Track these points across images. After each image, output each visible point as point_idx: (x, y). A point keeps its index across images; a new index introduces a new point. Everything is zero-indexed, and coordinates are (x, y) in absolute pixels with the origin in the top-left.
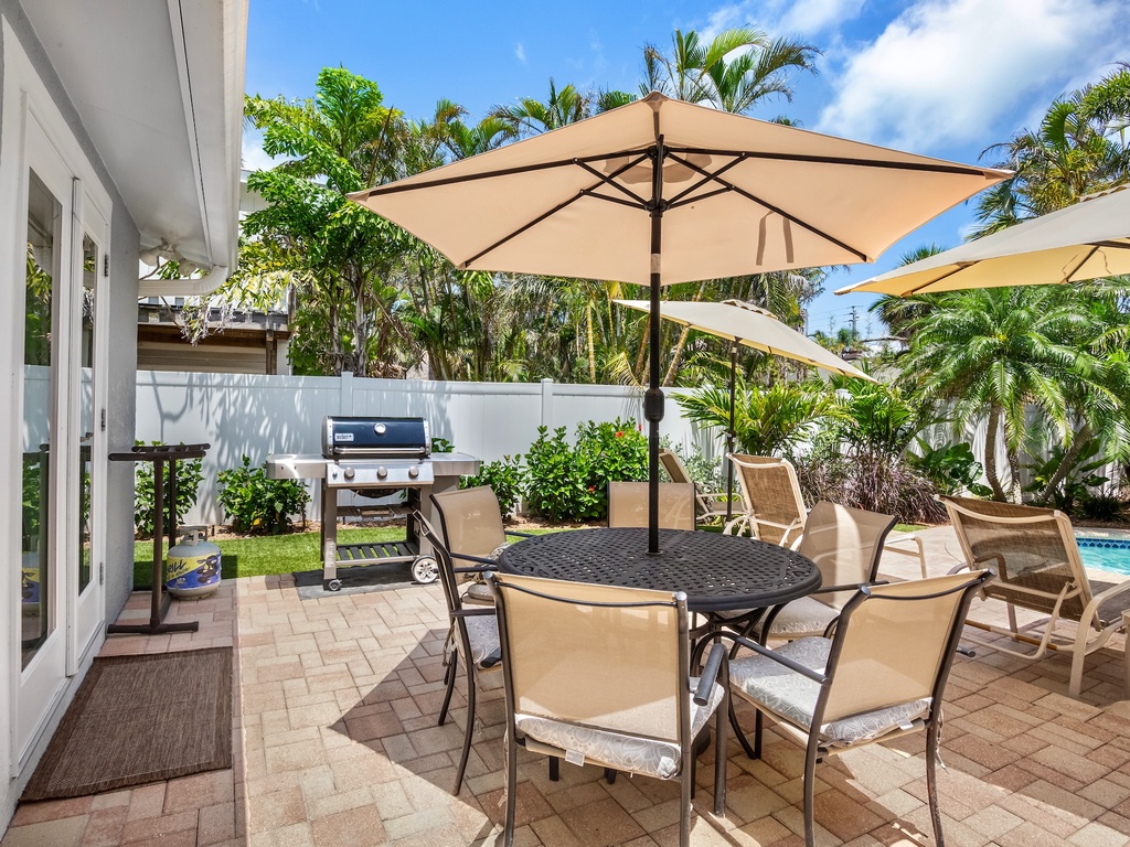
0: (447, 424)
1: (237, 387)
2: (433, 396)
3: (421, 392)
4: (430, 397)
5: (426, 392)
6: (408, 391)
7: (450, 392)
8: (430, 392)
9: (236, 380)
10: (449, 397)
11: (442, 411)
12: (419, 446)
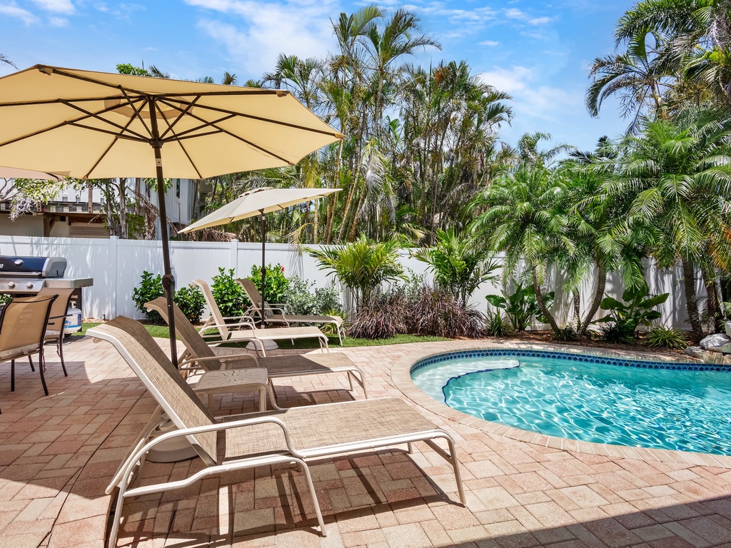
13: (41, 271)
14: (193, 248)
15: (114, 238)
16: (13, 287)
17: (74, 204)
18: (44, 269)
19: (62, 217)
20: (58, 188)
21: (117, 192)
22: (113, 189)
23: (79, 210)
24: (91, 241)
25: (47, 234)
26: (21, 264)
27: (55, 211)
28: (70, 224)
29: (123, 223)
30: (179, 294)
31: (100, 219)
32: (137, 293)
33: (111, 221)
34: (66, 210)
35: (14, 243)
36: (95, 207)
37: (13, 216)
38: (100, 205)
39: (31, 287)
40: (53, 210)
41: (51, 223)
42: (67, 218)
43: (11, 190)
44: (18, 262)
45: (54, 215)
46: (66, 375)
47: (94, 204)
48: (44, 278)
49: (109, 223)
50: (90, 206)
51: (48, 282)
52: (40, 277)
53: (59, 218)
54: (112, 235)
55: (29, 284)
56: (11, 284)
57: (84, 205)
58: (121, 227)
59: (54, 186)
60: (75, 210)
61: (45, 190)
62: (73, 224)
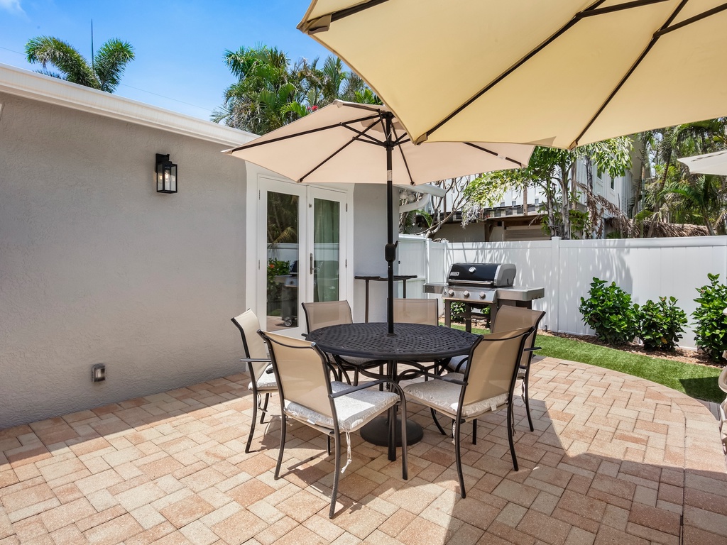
0: (628, 272)
1: (498, 249)
2: (615, 250)
3: (606, 247)
4: (613, 251)
5: (610, 247)
6: (596, 248)
7: (629, 247)
8: (613, 247)
9: (497, 246)
10: (628, 252)
11: (623, 262)
12: (489, 280)
13: (493, 280)
14: (661, 247)
15: (556, 239)
16: (468, 296)
17: (510, 208)
18: (496, 278)
19: (499, 222)
20: (502, 191)
21: (558, 187)
22: (554, 184)
23: (515, 214)
24: (529, 243)
25: (487, 239)
26: (475, 271)
27: (494, 217)
28: (505, 228)
29: (565, 220)
30: (644, 310)
31: (538, 220)
32: (584, 304)
33: (553, 220)
34: (503, 215)
35: (464, 249)
36: (530, 209)
37: (464, 224)
38: (534, 206)
39: (484, 297)
40: (492, 216)
41: (491, 228)
42: (503, 223)
43: (461, 201)
44: (472, 270)
45: (492, 220)
46: (532, 429)
47: (530, 206)
48: (496, 287)
49: (551, 222)
50: (525, 208)
51: (499, 293)
52: (492, 286)
53: (496, 223)
54: (554, 236)
55: (482, 294)
56: (466, 293)
57: (519, 208)
58: (563, 227)
59: (498, 189)
60: (511, 214)
61: (490, 195)
62: (508, 229)
